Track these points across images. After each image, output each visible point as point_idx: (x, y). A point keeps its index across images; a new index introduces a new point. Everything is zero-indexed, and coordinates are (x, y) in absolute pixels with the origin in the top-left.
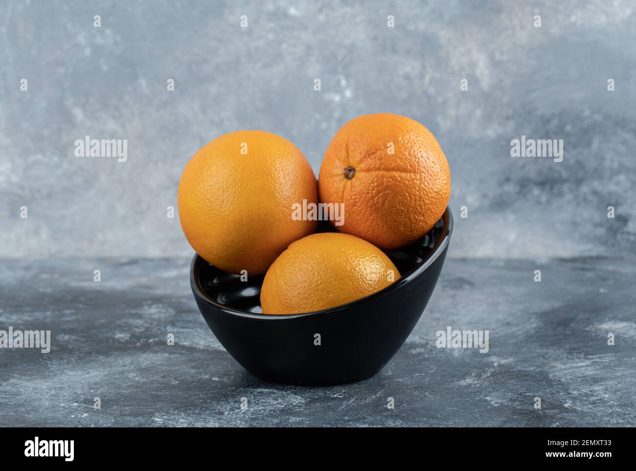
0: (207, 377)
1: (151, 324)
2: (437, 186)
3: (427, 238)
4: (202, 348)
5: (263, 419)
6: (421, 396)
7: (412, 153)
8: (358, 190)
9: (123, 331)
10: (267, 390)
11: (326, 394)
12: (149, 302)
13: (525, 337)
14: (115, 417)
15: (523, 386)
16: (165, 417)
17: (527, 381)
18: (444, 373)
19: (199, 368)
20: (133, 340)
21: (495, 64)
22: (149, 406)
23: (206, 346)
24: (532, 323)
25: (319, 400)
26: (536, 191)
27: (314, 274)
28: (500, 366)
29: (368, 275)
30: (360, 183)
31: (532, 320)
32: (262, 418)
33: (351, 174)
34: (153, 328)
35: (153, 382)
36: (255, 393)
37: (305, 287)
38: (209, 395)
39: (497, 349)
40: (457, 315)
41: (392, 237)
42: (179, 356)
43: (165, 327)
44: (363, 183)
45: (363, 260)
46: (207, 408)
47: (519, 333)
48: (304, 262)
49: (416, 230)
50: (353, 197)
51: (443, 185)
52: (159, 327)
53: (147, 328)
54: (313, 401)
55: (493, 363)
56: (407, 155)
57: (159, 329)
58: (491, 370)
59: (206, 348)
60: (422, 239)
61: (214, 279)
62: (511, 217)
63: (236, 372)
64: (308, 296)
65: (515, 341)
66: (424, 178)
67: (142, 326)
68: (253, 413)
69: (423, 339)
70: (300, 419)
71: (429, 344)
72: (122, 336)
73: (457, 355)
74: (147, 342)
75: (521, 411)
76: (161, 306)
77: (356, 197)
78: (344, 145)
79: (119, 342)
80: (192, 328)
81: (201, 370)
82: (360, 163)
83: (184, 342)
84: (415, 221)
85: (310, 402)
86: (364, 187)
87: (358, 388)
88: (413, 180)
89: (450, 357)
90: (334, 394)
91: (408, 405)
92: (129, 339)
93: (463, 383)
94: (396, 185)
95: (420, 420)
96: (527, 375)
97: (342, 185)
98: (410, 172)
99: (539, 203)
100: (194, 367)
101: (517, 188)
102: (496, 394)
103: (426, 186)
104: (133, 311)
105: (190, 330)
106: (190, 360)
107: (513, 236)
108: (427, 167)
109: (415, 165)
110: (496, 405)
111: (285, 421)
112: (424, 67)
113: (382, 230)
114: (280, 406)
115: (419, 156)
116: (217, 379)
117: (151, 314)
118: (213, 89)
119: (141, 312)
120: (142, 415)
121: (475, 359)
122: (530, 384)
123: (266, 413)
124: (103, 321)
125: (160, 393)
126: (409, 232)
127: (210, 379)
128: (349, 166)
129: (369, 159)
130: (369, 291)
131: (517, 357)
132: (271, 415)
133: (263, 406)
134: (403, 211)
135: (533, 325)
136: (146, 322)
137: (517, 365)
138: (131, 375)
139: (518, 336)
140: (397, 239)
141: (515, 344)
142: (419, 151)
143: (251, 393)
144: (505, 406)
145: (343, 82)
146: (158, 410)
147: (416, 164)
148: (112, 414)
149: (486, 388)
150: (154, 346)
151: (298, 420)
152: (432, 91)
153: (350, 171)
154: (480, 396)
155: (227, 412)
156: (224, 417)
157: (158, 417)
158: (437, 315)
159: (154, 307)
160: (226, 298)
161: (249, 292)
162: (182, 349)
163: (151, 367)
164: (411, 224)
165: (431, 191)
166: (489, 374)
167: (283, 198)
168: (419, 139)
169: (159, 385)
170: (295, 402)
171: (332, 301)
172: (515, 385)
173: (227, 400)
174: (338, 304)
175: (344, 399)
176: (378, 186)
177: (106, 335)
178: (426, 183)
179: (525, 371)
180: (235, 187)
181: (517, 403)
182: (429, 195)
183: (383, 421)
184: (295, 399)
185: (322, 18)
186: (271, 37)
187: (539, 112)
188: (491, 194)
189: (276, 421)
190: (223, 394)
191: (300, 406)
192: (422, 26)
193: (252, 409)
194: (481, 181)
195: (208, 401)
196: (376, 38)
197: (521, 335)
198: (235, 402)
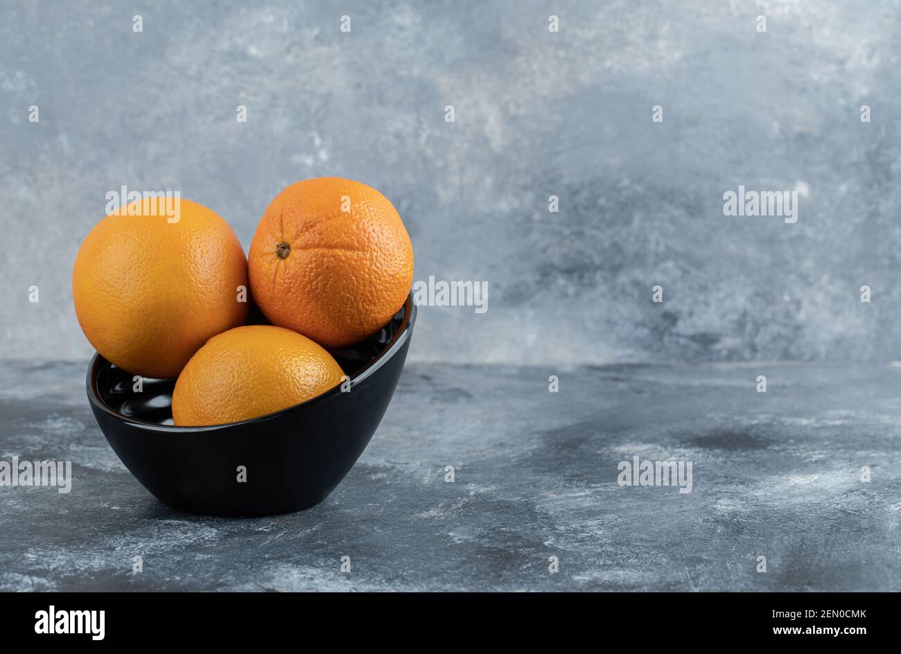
0: (105, 505)
1: (50, 441)
2: (392, 268)
3: (384, 331)
4: (108, 470)
5: (162, 556)
6: (369, 530)
7: (361, 227)
8: (292, 271)
10: (176, 521)
11: (249, 526)
12: (56, 415)
13: (519, 460)
15: (498, 519)
16: (41, 554)
17: (506, 513)
18: (404, 503)
19: (98, 495)
22: (24, 539)
23: (115, 469)
24: (533, 444)
25: (238, 534)
26: (561, 281)
27: (233, 377)
28: (477, 495)
29: (302, 378)
30: (296, 264)
31: (533, 441)
32: (162, 554)
33: (285, 252)
35: (36, 511)
36: (160, 526)
37: (222, 392)
38: (103, 527)
39: (480, 476)
40: (440, 433)
41: (337, 331)
42: (78, 480)
43: (68, 445)
44: (299, 264)
45: (296, 359)
46: (96, 542)
47: (511, 456)
48: (222, 362)
49: (367, 322)
50: (287, 281)
51: (401, 267)
52: (59, 445)
54: (231, 535)
55: (469, 491)
56: (355, 228)
57: (59, 448)
58: (464, 500)
59: (113, 471)
60: (377, 333)
62: (530, 313)
63: (144, 500)
64: (226, 403)
65: (505, 465)
66: (376, 257)
67: (39, 443)
68: (152, 549)
69: (390, 462)
70: (209, 556)
71: (395, 468)
73: (426, 481)
75: (488, 550)
76: (69, 419)
77: (290, 280)
78: (278, 216)
80: (101, 447)
81: (100, 497)
82: (296, 239)
83: (89, 463)
84: (365, 311)
85: (226, 537)
86: (300, 268)
87: (291, 520)
88: (361, 260)
89: (418, 484)
90: (259, 527)
91: (349, 541)
93: (425, 515)
94: (339, 266)
95: (359, 558)
96: (508, 507)
97: (274, 266)
98: (358, 250)
99: (565, 295)
100: (93, 494)
102: (463, 528)
103: (378, 268)
104: (32, 426)
105: (99, 449)
106: (89, 486)
107: (531, 338)
108: (380, 243)
109: (365, 242)
110: (459, 542)
111: (190, 559)
112: (419, 122)
113: (324, 322)
114: (188, 541)
115: (370, 230)
116: (117, 508)
117: (54, 430)
118: (153, 148)
119: (42, 427)
121: (448, 487)
122: (509, 518)
123: (169, 548)
125: (41, 525)
126: (359, 325)
127: (109, 508)
128: (283, 243)
129: (306, 233)
130: (302, 398)
131: (502, 485)
132: (174, 552)
133: (167, 540)
134: (348, 299)
135: (535, 445)
136: (46, 439)
137: (498, 494)
138: (11, 503)
139: (509, 459)
140: (344, 334)
141: (504, 469)
142: (370, 224)
143: (156, 525)
144: (470, 543)
145: (318, 141)
146: (33, 546)
147: (366, 240)
149: (451, 521)
151: (206, 557)
152: (429, 152)
153: (284, 248)
154: (442, 532)
155: (119, 548)
156: (114, 554)
157: (31, 554)
158: (415, 433)
159: (60, 420)
161: (159, 402)
162: (83, 472)
164: (360, 315)
165: (385, 274)
166: (460, 505)
167: (199, 282)
168: (371, 209)
169: (42, 515)
170: (207, 536)
171: (255, 409)
172: (490, 519)
173: (123, 533)
174: (262, 414)
175: (272, 532)
176: (317, 268)
178: (378, 265)
179: (507, 502)
180: (139, 267)
181: (486, 540)
182: (383, 278)
183: (313, 559)
184: (209, 533)
185: (290, 59)
186: (226, 82)
187: (565, 181)
188: (504, 284)
189: (178, 558)
190: (120, 525)
191: (213, 541)
192: (417, 71)
193: (152, 545)
194: (492, 267)
195: (100, 534)
196: (358, 86)
197: (513, 458)
198: (133, 535)
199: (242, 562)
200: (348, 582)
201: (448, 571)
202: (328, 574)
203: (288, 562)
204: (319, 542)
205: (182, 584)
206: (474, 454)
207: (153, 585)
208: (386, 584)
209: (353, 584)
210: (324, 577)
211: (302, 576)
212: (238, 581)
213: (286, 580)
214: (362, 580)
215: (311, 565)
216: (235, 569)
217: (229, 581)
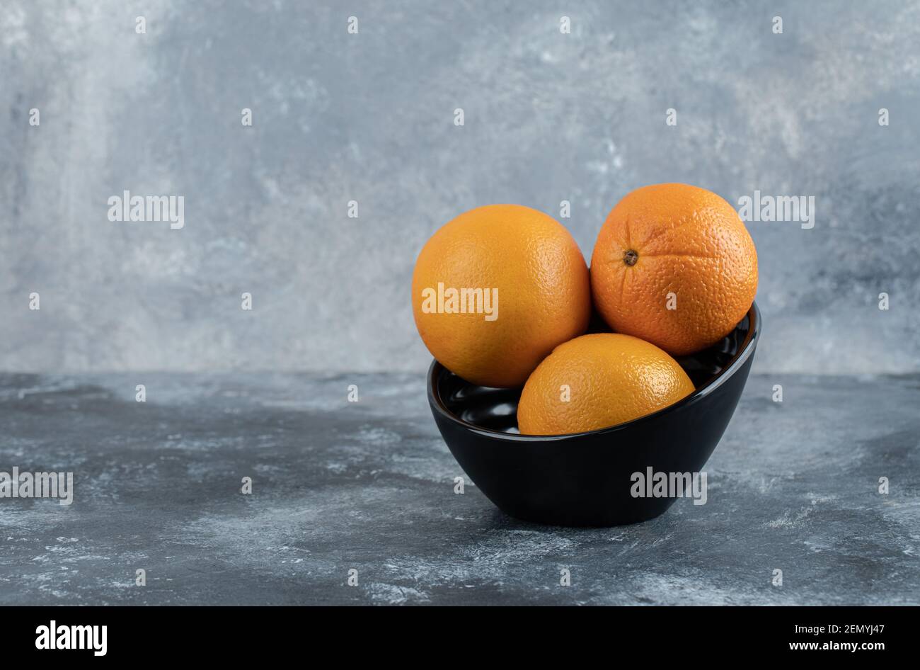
0: (448, 516)
1: (371, 452)
2: (741, 275)
3: (728, 340)
4: (439, 481)
6: (722, 539)
7: (710, 233)
8: (641, 279)
9: (336, 461)
10: (526, 532)
11: (601, 536)
12: (367, 426)
13: (850, 469)
14: (337, 564)
15: (849, 529)
16: (401, 563)
17: (856, 522)
18: (748, 512)
19: (437, 506)
20: (351, 471)
21: (807, 126)
22: (379, 550)
23: (445, 479)
24: (858, 453)
25: (592, 543)
26: (859, 289)
27: (587, 385)
28: (820, 504)
29: (656, 387)
30: (645, 270)
31: (858, 450)
32: (522, 564)
33: (633, 259)
34: (375, 457)
35: (380, 521)
36: (510, 536)
37: (575, 401)
38: (453, 537)
39: (815, 485)
40: (761, 443)
41: (684, 338)
42: (411, 491)
43: (390, 456)
44: (649, 271)
45: (648, 367)
46: (452, 552)
47: (841, 465)
48: (574, 370)
49: (715, 330)
50: (635, 288)
51: (748, 273)
52: (382, 456)
53: (367, 457)
54: (585, 545)
55: (810, 501)
56: (704, 235)
57: (382, 459)
58: (808, 509)
59: (444, 482)
60: (721, 342)
61: (456, 393)
62: (827, 321)
63: (485, 511)
64: (579, 412)
65: (837, 474)
66: (725, 264)
67: (361, 454)
68: (511, 559)
69: (720, 472)
71: (728, 478)
72: (336, 466)
73: (763, 491)
74: (369, 473)
75: (848, 559)
76: (382, 430)
77: (640, 288)
78: (624, 222)
79: (334, 474)
80: (425, 458)
81: (440, 508)
82: (644, 245)
83: (417, 473)
84: (714, 318)
85: (581, 546)
86: (649, 275)
87: (641, 530)
88: (711, 266)
89: (756, 494)
90: (611, 537)
91: (706, 550)
92: (345, 470)
93: (773, 524)
94: (690, 273)
95: (722, 568)
96: (853, 516)
97: (621, 273)
98: (708, 256)
99: (862, 303)
100: (432, 505)
101: (835, 285)
102: (817, 537)
103: (727, 275)
104: (347, 437)
105: (423, 460)
106: (425, 497)
107: (828, 346)
108: (729, 249)
109: (715, 248)
110: (817, 551)
112: (715, 128)
113: (673, 330)
114: (544, 551)
115: (719, 236)
116: (461, 519)
117: (370, 440)
118: (445, 157)
119: (357, 438)
120: (370, 561)
121: (787, 496)
122: (859, 527)
123: (528, 558)
124: (310, 449)
125: (390, 535)
126: (706, 332)
127: (453, 519)
128: (631, 250)
129: (655, 240)
130: (656, 406)
131: (841, 495)
132: (533, 562)
133: (522, 550)
134: (698, 306)
135: (859, 455)
136: (365, 450)
137: (841, 503)
138: (352, 513)
139: (840, 469)
140: (691, 342)
141: (838, 478)
142: (718, 231)
143: (507, 534)
144: (828, 552)
145: (612, 148)
146: (390, 555)
147: (715, 246)
148: (332, 560)
149: (803, 530)
150: (377, 478)
152: (725, 159)
153: (630, 255)
154: (796, 540)
155: (478, 558)
156: (474, 563)
157: (391, 564)
158: (735, 443)
159: (374, 431)
160: (473, 417)
161: (502, 410)
162: (415, 483)
163: (376, 503)
164: (709, 322)
165: (734, 280)
166: (806, 515)
167: (547, 290)
168: (718, 215)
169: (388, 525)
170: (562, 546)
171: (610, 417)
172: (840, 528)
173: (476, 543)
174: (617, 422)
175: (624, 542)
176: (667, 274)
177: (315, 465)
178: (728, 271)
179: (852, 511)
180: (486, 275)
181: (844, 549)
182: (732, 285)
183: (676, 568)
184: (563, 543)
185: (584, 65)
186: (519, 89)
187: (863, 187)
188: (801, 292)
189: (540, 568)
190: (471, 536)
191: (569, 551)
192: (712, 76)
193: (509, 555)
194: (788, 275)
195: (453, 544)
196: (653, 92)
197: (844, 467)
198: (487, 546)
199: (606, 572)
200: (719, 591)
201: (816, 580)
202: (696, 583)
203: (652, 571)
204: (677, 551)
205: (553, 594)
206: (803, 464)
207: (524, 595)
208: (759, 593)
209: (725, 593)
210: (694, 586)
211: (671, 585)
212: (609, 591)
213: (657, 589)
214: (732, 589)
215: (676, 574)
216: (601, 579)
217: (599, 590)
